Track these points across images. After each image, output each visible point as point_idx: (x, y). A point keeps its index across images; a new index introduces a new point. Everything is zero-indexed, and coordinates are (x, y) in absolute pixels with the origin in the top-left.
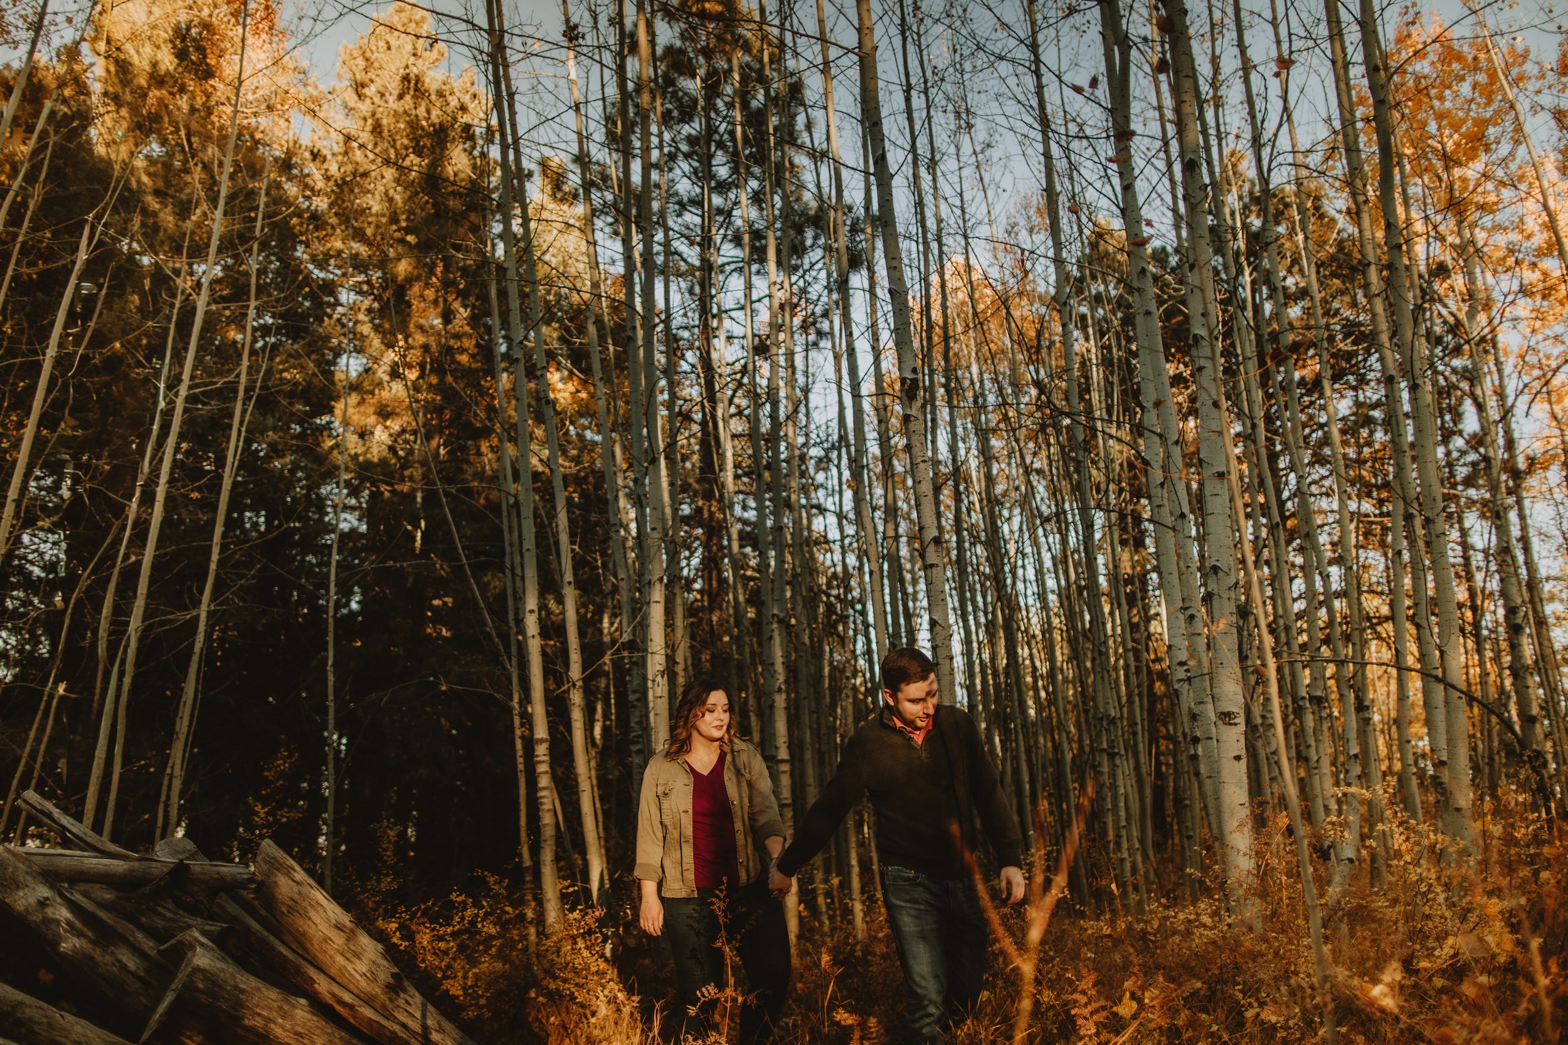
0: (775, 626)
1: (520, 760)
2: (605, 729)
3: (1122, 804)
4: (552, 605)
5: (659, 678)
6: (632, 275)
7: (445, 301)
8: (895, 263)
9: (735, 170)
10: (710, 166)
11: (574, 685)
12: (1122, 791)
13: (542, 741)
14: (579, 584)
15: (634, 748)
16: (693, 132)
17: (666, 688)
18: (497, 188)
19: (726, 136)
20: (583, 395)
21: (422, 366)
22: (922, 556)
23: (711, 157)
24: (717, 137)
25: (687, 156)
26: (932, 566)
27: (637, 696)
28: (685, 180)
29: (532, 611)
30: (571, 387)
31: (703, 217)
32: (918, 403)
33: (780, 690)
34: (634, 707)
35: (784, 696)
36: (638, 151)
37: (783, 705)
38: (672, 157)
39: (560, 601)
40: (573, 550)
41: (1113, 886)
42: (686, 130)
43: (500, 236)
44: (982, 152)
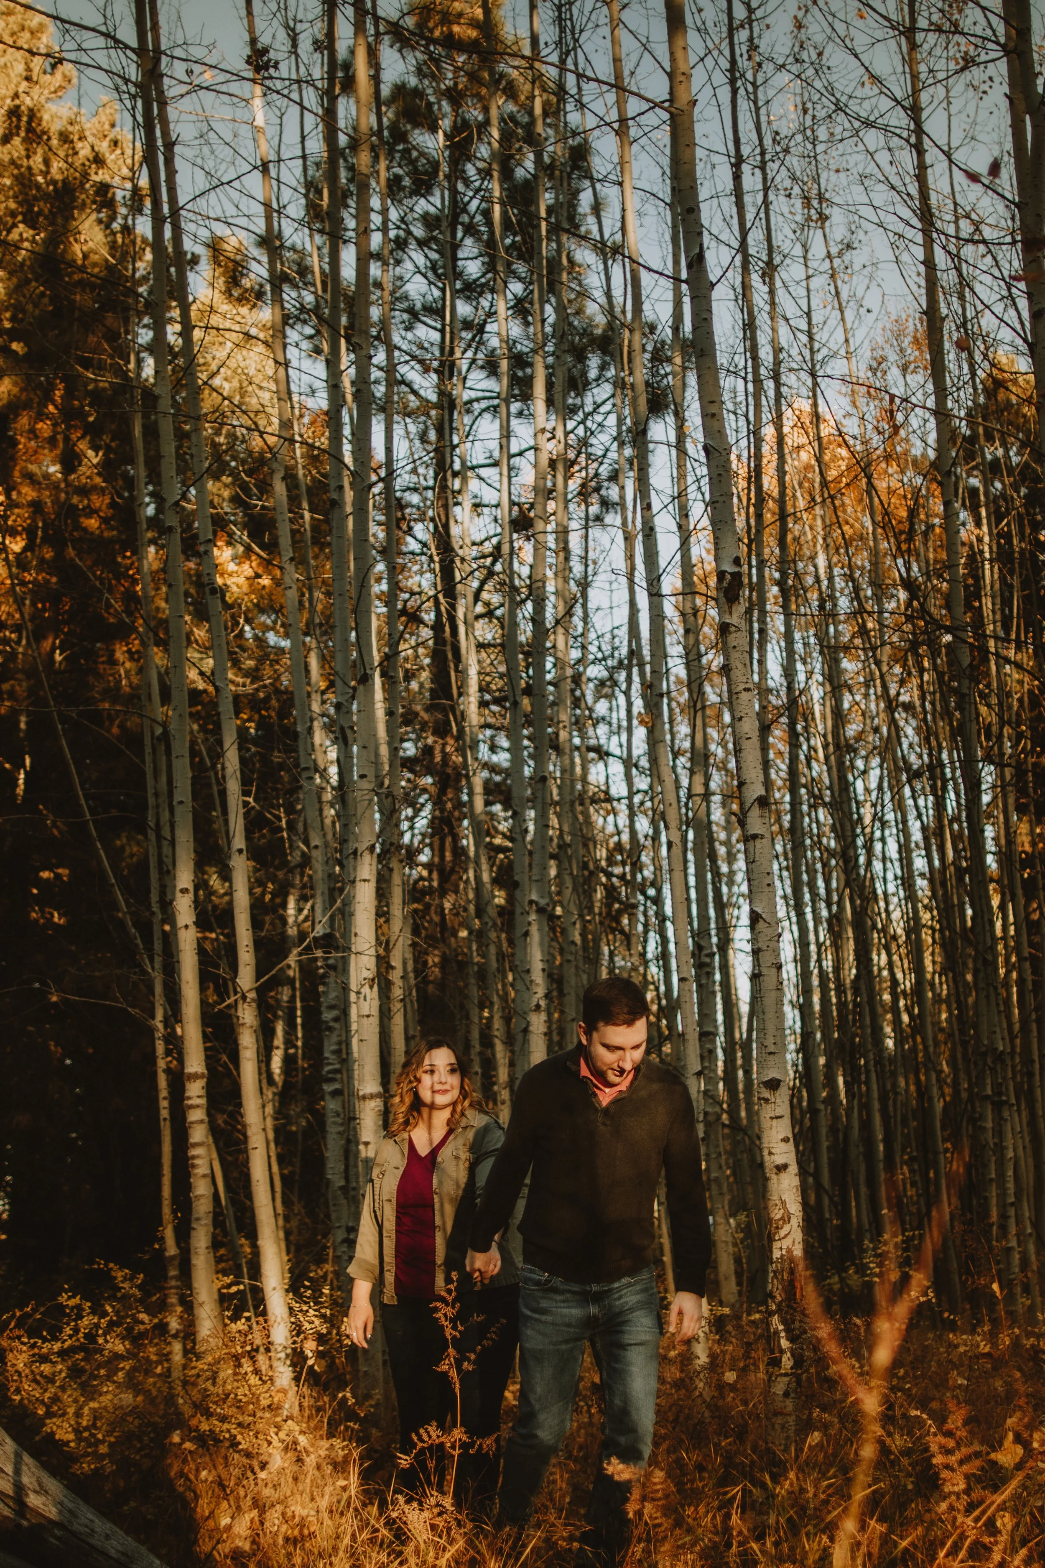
0: (533, 917)
1: (164, 1104)
2: (289, 1061)
3: (1010, 1173)
4: (214, 881)
5: (366, 990)
6: (339, 412)
7: (67, 439)
8: (713, 409)
9: (491, 267)
10: (455, 259)
11: (244, 998)
12: (1011, 1154)
13: (195, 1077)
14: (254, 853)
15: (328, 1088)
16: (432, 210)
17: (376, 1003)
18: (145, 278)
19: (478, 218)
20: (266, 581)
21: (30, 532)
22: (742, 823)
23: (456, 246)
24: (465, 218)
25: (422, 244)
26: (755, 837)
27: (335, 1013)
28: (419, 278)
29: (184, 891)
30: (247, 570)
31: (442, 331)
32: (741, 608)
33: (538, 1007)
34: (330, 1029)
35: (543, 1016)
36: (352, 234)
37: (543, 1028)
38: (401, 244)
39: (226, 875)
40: (246, 804)
41: (995, 1287)
42: (422, 205)
43: (150, 348)
44: (840, 254)
